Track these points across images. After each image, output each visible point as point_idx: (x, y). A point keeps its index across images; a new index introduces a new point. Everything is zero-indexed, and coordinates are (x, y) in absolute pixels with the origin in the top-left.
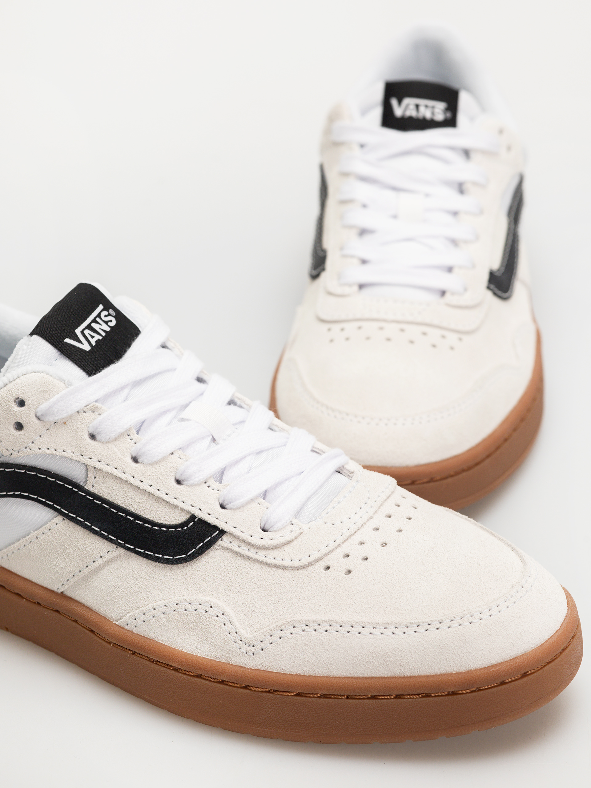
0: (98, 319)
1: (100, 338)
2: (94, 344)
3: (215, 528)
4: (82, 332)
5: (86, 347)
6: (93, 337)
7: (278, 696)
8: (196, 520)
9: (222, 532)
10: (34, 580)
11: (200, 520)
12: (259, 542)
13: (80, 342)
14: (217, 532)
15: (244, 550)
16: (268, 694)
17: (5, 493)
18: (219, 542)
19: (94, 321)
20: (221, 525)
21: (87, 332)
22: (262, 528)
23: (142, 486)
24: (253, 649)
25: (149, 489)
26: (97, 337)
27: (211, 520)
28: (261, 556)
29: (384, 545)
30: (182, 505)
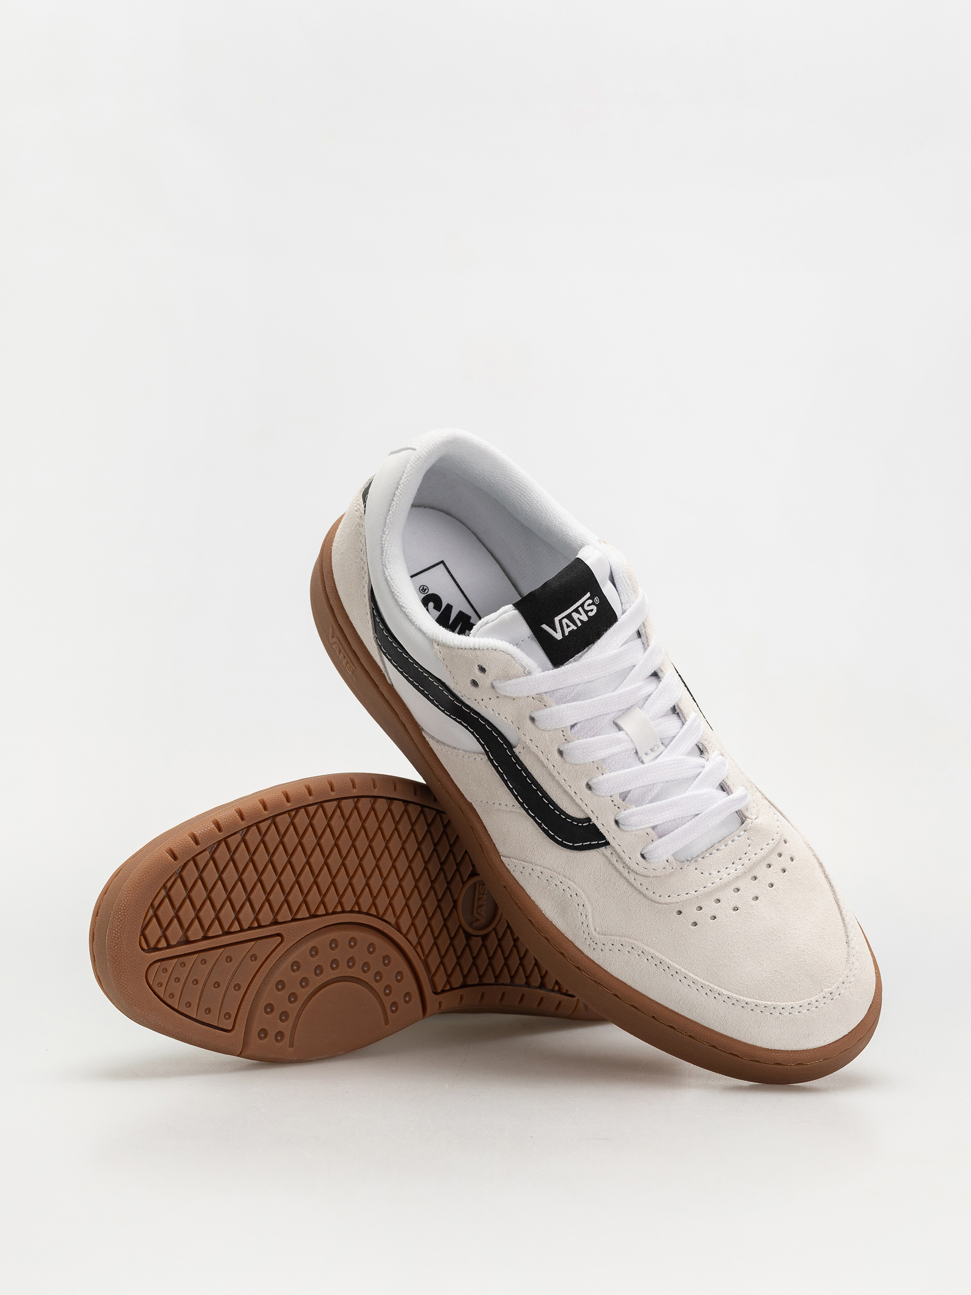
0: (580, 609)
1: (575, 628)
2: (567, 634)
3: (603, 838)
4: (560, 621)
5: (558, 636)
6: (568, 626)
7: (601, 988)
8: (591, 823)
9: (607, 843)
10: (452, 776)
11: (594, 825)
12: (633, 866)
13: (555, 630)
14: (604, 841)
15: (620, 866)
16: (593, 982)
17: (449, 714)
18: (603, 849)
19: (576, 611)
20: (609, 838)
21: (565, 621)
22: (642, 853)
23: (557, 777)
24: (595, 946)
25: (562, 782)
26: (573, 627)
27: (602, 830)
28: (631, 877)
29: (736, 909)
30: (584, 807)
